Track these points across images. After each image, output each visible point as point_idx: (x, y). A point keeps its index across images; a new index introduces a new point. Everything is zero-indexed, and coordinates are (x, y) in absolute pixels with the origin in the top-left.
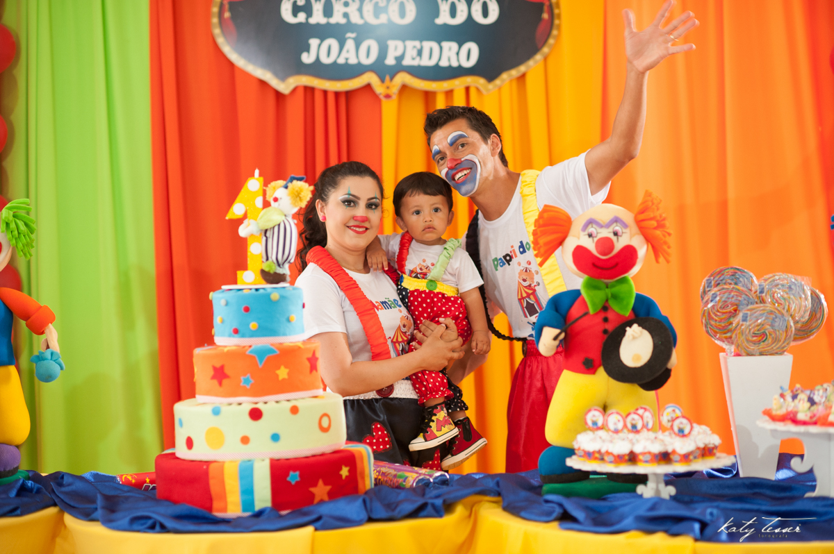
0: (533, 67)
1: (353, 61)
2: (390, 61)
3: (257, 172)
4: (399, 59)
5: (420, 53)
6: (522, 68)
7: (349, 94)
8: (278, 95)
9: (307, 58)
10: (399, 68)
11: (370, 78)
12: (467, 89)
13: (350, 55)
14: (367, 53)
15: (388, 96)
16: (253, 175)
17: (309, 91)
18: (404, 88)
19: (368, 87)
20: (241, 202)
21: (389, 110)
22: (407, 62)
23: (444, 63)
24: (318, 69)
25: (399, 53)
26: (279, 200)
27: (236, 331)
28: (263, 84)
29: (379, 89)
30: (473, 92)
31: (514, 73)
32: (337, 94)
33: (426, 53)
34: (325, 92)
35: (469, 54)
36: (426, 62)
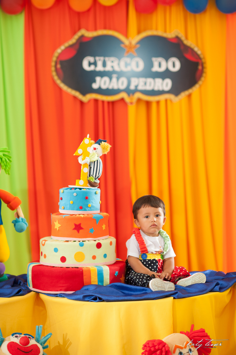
0: (195, 90)
1: (116, 87)
2: (132, 87)
3: (88, 135)
4: (136, 87)
5: (145, 84)
6: (190, 91)
7: (113, 103)
8: (82, 103)
9: (95, 86)
10: (136, 90)
11: (123, 95)
12: (166, 101)
13: (114, 84)
14: (122, 84)
15: (131, 103)
16: (86, 137)
17: (96, 101)
18: (139, 100)
19: (122, 100)
20: (81, 148)
21: (132, 110)
22: (140, 88)
23: (156, 89)
24: (100, 91)
25: (136, 84)
26: (97, 149)
27: (81, 208)
28: (75, 98)
29: (127, 99)
30: (169, 102)
31: (187, 93)
32: (109, 103)
33: (148, 84)
34: (103, 102)
35: (167, 84)
36: (149, 88)
